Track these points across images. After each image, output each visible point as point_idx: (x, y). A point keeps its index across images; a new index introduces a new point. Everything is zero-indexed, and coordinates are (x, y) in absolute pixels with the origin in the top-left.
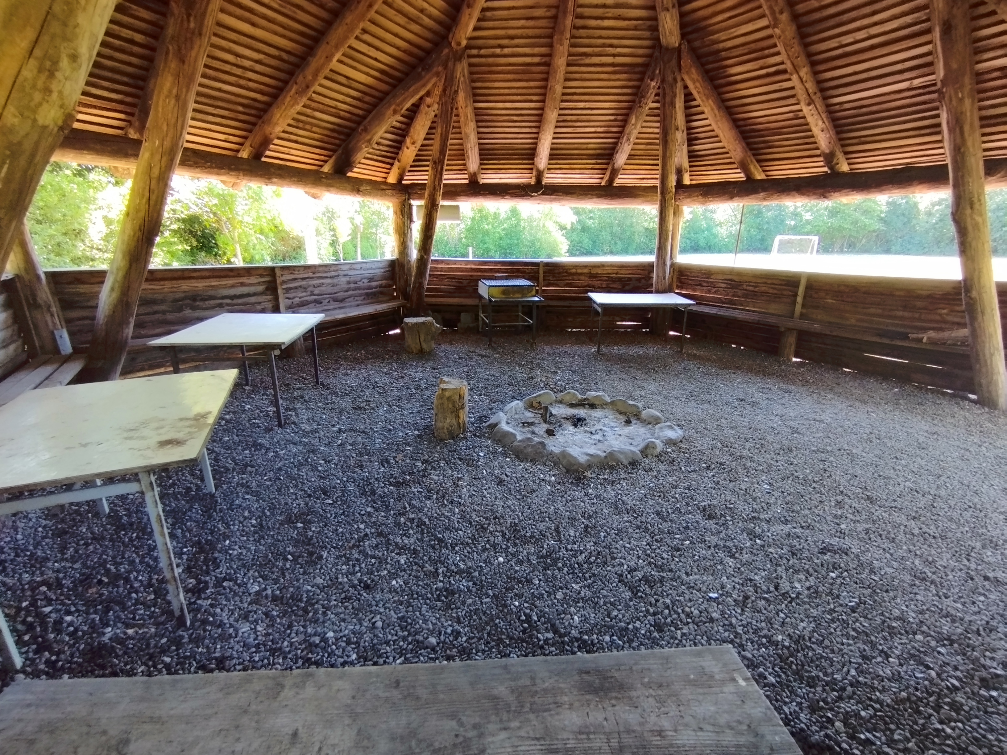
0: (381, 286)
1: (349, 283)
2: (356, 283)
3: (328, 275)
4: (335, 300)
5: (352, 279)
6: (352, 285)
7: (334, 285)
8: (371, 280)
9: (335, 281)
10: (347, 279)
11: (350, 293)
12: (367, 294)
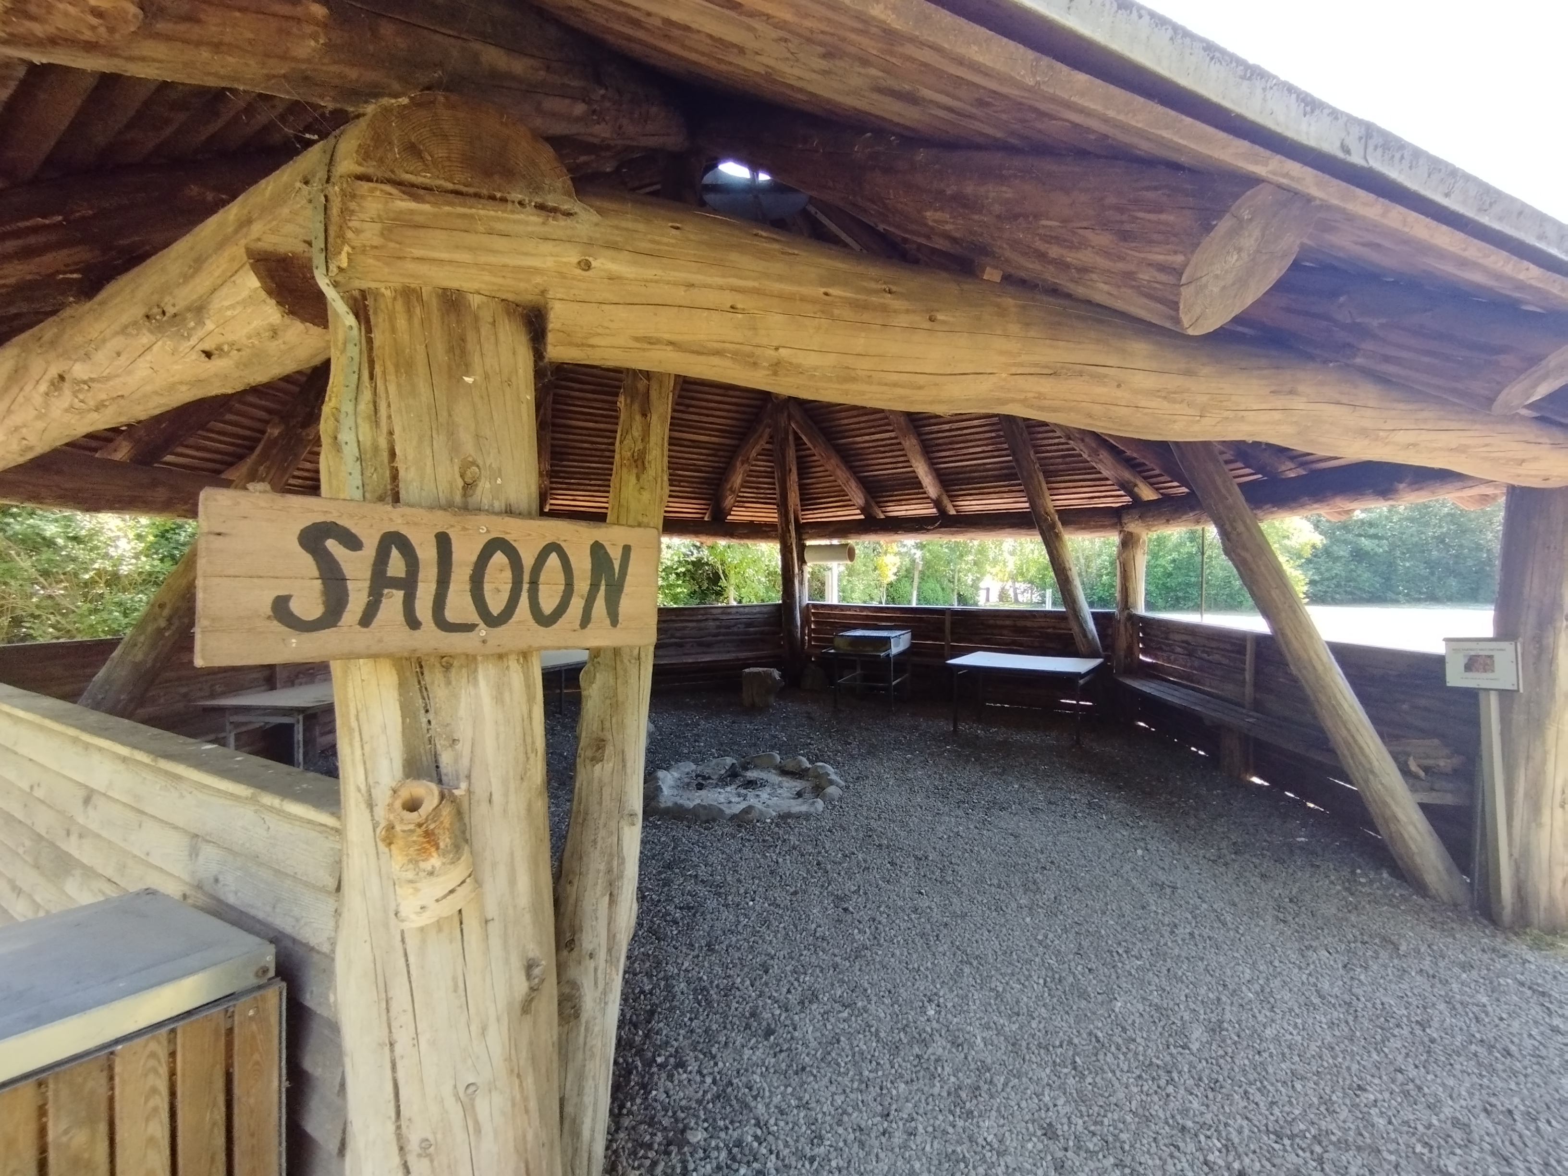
0: (762, 633)
1: (719, 627)
2: (728, 627)
3: (695, 618)
4: (700, 644)
5: (724, 623)
6: (723, 630)
7: (700, 629)
8: (749, 625)
9: (703, 624)
10: (718, 623)
11: (720, 638)
12: (742, 641)
